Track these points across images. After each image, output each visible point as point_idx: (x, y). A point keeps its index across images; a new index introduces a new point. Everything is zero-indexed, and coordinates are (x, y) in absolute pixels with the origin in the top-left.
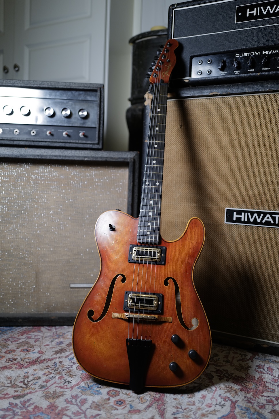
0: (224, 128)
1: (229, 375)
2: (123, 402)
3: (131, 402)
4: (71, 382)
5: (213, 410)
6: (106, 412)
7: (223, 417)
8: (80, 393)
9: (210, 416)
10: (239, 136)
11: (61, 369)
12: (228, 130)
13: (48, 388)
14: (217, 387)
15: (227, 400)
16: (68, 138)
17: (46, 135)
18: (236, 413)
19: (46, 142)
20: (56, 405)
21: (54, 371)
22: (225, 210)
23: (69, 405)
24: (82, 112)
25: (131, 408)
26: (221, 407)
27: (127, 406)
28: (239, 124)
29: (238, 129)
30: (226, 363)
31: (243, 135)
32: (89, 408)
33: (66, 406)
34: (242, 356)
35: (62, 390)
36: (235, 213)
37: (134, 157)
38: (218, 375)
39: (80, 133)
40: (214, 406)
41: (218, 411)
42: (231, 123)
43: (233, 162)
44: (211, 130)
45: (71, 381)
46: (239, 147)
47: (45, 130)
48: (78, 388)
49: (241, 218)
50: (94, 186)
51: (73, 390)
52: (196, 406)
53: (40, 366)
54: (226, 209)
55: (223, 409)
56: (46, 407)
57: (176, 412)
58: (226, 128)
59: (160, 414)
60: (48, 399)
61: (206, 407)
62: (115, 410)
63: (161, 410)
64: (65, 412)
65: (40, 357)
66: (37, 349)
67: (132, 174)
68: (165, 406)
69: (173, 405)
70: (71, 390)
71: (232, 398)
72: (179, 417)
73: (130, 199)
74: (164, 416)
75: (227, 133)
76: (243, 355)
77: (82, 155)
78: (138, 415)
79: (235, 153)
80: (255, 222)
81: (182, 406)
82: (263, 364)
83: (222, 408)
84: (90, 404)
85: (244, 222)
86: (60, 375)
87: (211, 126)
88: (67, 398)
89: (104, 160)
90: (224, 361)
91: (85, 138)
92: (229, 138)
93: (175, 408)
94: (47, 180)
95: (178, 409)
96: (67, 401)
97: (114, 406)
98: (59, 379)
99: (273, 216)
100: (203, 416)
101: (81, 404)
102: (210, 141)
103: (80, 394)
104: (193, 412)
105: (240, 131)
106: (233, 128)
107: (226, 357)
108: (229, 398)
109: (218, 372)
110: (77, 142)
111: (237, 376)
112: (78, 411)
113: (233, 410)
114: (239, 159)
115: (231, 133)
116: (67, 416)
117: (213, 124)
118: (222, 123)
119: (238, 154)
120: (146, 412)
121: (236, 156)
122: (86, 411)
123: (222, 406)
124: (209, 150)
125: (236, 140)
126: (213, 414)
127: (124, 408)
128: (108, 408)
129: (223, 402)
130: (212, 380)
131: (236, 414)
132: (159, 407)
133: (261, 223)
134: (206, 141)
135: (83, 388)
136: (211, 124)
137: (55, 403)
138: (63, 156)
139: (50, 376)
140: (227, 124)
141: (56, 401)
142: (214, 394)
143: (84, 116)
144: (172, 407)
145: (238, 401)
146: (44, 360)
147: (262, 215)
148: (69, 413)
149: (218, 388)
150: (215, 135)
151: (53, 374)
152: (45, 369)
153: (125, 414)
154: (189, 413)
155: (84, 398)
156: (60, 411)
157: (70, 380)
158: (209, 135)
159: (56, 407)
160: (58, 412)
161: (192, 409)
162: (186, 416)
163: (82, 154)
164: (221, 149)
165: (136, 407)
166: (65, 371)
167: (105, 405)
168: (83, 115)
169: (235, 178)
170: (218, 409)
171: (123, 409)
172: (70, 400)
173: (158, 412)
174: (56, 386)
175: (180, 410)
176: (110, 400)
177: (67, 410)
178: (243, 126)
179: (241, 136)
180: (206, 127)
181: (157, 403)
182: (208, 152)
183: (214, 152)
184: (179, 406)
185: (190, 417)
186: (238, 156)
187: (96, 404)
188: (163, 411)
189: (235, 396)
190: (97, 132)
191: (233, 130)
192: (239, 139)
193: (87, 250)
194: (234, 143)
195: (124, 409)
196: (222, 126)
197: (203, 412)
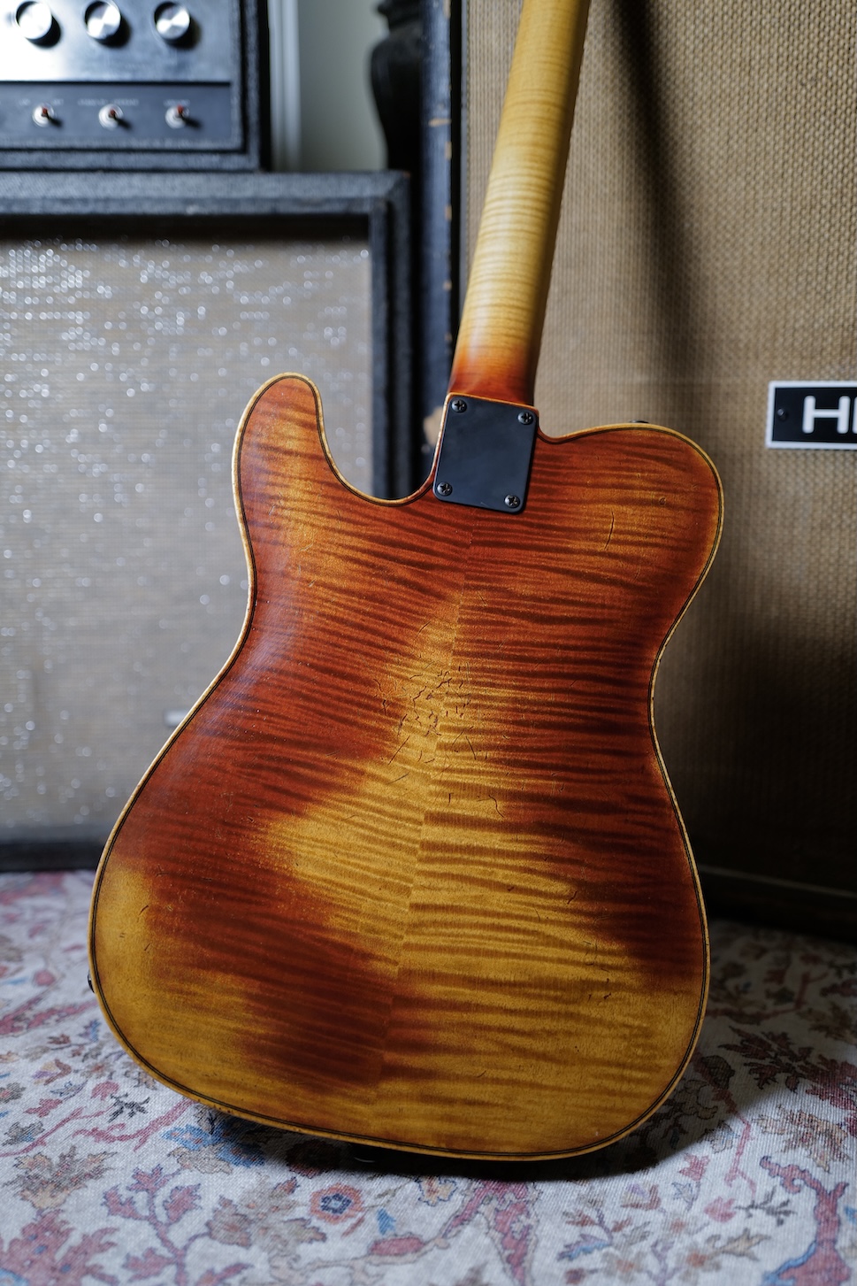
0: (763, 32)
1: (793, 1057)
2: (349, 1201)
3: (385, 1199)
4: (142, 1110)
5: (741, 1232)
6: (275, 1252)
7: (785, 1270)
8: (173, 1160)
9: (728, 1262)
10: (830, 64)
11: (110, 1051)
12: (781, 40)
13: (42, 1142)
14: (748, 1119)
15: (797, 1182)
16: (121, 132)
17: (33, 123)
18: (843, 1249)
19: (30, 150)
20: (64, 1222)
21: (81, 1057)
22: (767, 390)
23: (117, 1221)
24: (170, 17)
25: (383, 1231)
26: (772, 1220)
27: (368, 1217)
28: (828, 8)
29: (827, 29)
30: (776, 1004)
31: (846, 57)
32: (203, 1235)
33: (102, 1224)
34: (839, 974)
35: (102, 1146)
36: (810, 402)
37: (390, 193)
38: (750, 1060)
39: (166, 109)
40: (742, 1214)
41: (763, 1238)
42: (793, 9)
43: (805, 184)
44: (706, 50)
45: (145, 1105)
46: (828, 113)
47: (25, 102)
48: (170, 1136)
49: (834, 421)
50: (236, 325)
51: (145, 1146)
52: (663, 1211)
53: (29, 1040)
54: (773, 385)
55: (782, 1228)
56: (17, 1234)
57: (578, 1243)
58: (772, 31)
59: (508, 1260)
60: (35, 1193)
61: (707, 1218)
62: (311, 1241)
63: (513, 1238)
64: (98, 1259)
65: (36, 1000)
66: (32, 966)
67: (382, 268)
68: (528, 1215)
69: (565, 1208)
70: (136, 1148)
71: (817, 1174)
72: (592, 1267)
73: (382, 368)
74: (526, 1264)
75: (775, 55)
76: (846, 966)
77: (176, 194)
78: (409, 1266)
79: (812, 139)
81: (603, 1209)
83: (780, 1222)
84: (207, 1215)
85: (849, 437)
86: (104, 1079)
87: (706, 31)
88: (114, 1184)
90: (769, 995)
91: (190, 131)
92: (785, 74)
93: (573, 1223)
94: (46, 308)
95: (588, 1230)
96: (114, 1203)
97: (310, 1221)
98: (94, 1095)
100: (694, 1265)
101: (172, 1214)
102: (705, 98)
103: (171, 1166)
104: (651, 1240)
105: (837, 37)
106: (802, 28)
107: (777, 976)
108: (804, 1171)
109: (748, 1046)
110: (157, 144)
111: (828, 1057)
112: (151, 1251)
113: (828, 1235)
114: (830, 167)
115: (796, 53)
116: (102, 1277)
117: (716, 19)
118: (754, 13)
119: (827, 143)
120: (448, 1247)
121: (816, 154)
122: (186, 1248)
123: (781, 1213)
124: (699, 141)
125: (816, 80)
126: (741, 1255)
127: (354, 1227)
128: (285, 1233)
129: (781, 1196)
130: (727, 1086)
131: (842, 1255)
132: (505, 1223)
134: (686, 100)
135: (187, 1136)
136: (707, 20)
137: (58, 1212)
138: (97, 200)
139: (61, 1083)
140: (777, 15)
141: (65, 1201)
142: (739, 1154)
143: (179, 33)
144: (558, 1218)
145: (847, 1185)
146: (52, 1011)
148: (111, 1262)
149: (754, 1126)
150: (724, 67)
151: (77, 1071)
152: (45, 1050)
153: (356, 1259)
154: (635, 1249)
155: (187, 1185)
156: (75, 1251)
157: (138, 1100)
158: (696, 70)
159: (62, 1234)
160: (64, 1258)
161: (647, 1229)
162: (619, 1262)
163: (173, 189)
164: (750, 131)
165: (403, 1224)
167: (273, 1219)
168: (174, 28)
169: (811, 250)
170: (764, 1232)
171: (346, 1234)
172: (125, 1194)
173: (500, 1246)
174: (77, 1127)
175: (595, 1231)
176: (297, 1190)
177: (102, 1249)
178: (848, 15)
179: (841, 63)
180: (683, 39)
181: (495, 1203)
182: (694, 146)
183: (722, 143)
184: (593, 1215)
185: (640, 1270)
186: (826, 153)
187: (233, 1211)
188: (522, 1239)
189: (832, 1163)
190: (236, 101)
191: (801, 37)
192: (830, 74)
194: (809, 95)
195: (351, 1237)
196: (754, 24)
197: (696, 1244)
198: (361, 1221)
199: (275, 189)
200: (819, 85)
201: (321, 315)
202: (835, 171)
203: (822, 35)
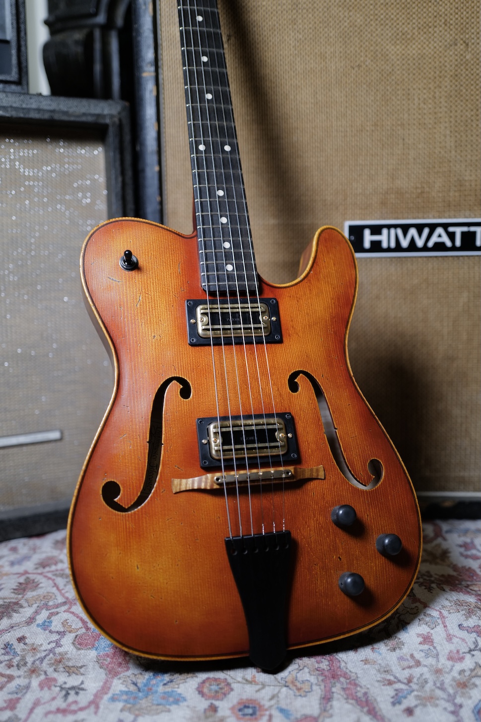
2: (255, 708)
3: (275, 700)
8: (126, 713)
11: (32, 659)
14: (437, 608)
25: (288, 718)
27: (273, 713)
35: (72, 718)
36: (367, 232)
37: (120, 113)
40: (468, 655)
45: (83, 686)
46: (367, 83)
48: (113, 699)
49: (380, 242)
50: (22, 189)
52: (425, 666)
54: (347, 224)
57: (396, 694)
59: (369, 713)
61: (451, 663)
63: (362, 701)
68: (360, 687)
69: (375, 678)
70: (96, 713)
72: (413, 704)
80: (412, 247)
82: (468, 540)
85: (389, 250)
86: (43, 677)
89: (46, 116)
92: (343, 62)
98: (42, 689)
99: (451, 229)
100: (463, 688)
104: (431, 682)
105: (369, 45)
115: (348, 52)
120: (331, 715)
132: (352, 695)
133: (425, 248)
135: (125, 697)
139: (12, 686)
142: (445, 626)
144: (377, 684)
147: (426, 231)
149: (442, 611)
151: (19, 677)
154: (427, 689)
157: (76, 684)
161: (424, 677)
162: (425, 698)
165: (296, 711)
166: (46, 661)
173: (359, 707)
174: (44, 711)
175: (400, 686)
176: (219, 709)
179: (372, 58)
181: (338, 685)
184: (391, 678)
185: (437, 699)
188: (367, 701)
191: (351, 44)
192: (366, 63)
193: (19, 351)
194: (357, 74)
197: (455, 677)
198: (271, 716)
199: (50, 105)
200: (361, 69)
201: (75, 185)
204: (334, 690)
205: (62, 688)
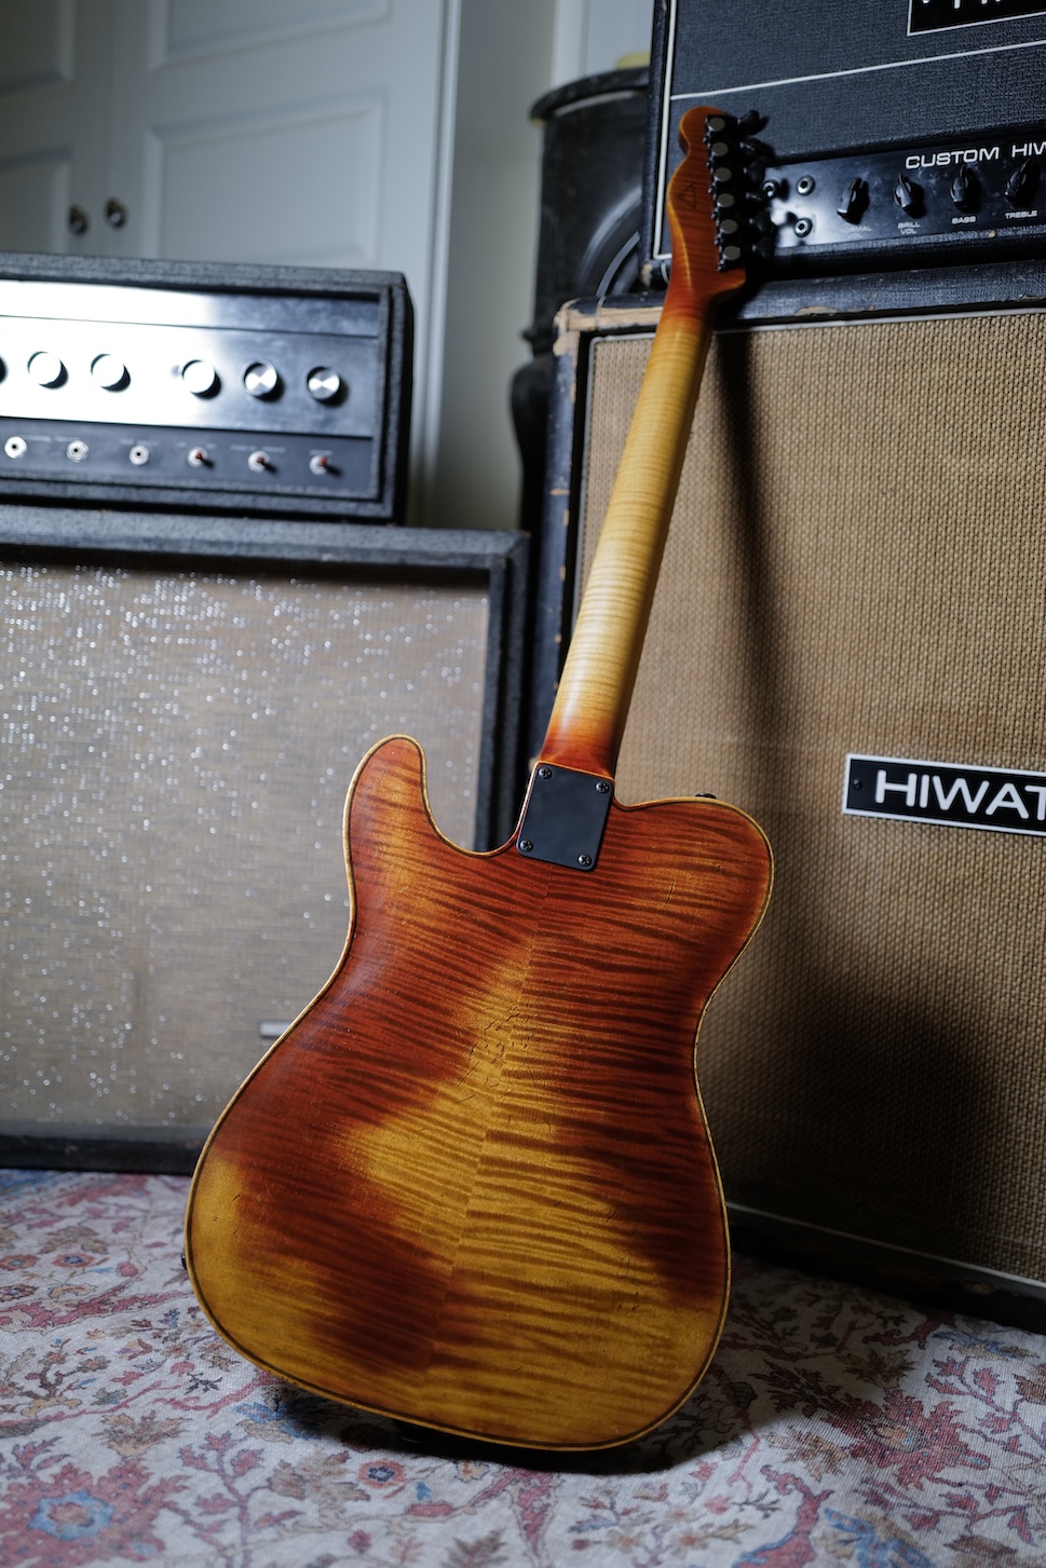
0: (850, 444)
1: (819, 1391)
2: (393, 1473)
3: (425, 1474)
4: (215, 1388)
5: (731, 1522)
6: (325, 1505)
7: (762, 1551)
8: (241, 1429)
9: (714, 1544)
10: (907, 478)
11: (188, 1336)
12: (866, 453)
13: (125, 1405)
14: (760, 1435)
15: (789, 1487)
16: (267, 475)
17: (187, 464)
18: (814, 1539)
19: (182, 489)
20: (145, 1468)
21: (162, 1340)
22: (845, 761)
23: (190, 1471)
24: (322, 379)
25: (420, 1498)
26: (760, 1514)
27: (408, 1486)
28: (906, 430)
29: (905, 448)
30: (817, 1347)
31: (921, 473)
32: (264, 1487)
33: (177, 1472)
34: (885, 1324)
35: (178, 1413)
36: (882, 775)
37: (511, 550)
38: (774, 1389)
39: (311, 457)
40: (736, 1508)
41: (748, 1527)
42: (876, 428)
43: (883, 579)
44: (801, 454)
45: (218, 1384)
46: (905, 520)
47: (182, 444)
48: (239, 1409)
49: (903, 795)
50: (359, 660)
51: (217, 1416)
52: (669, 1504)
53: (114, 1321)
54: (849, 757)
55: (767, 1520)
56: (104, 1473)
57: (588, 1521)
58: (858, 444)
59: (525, 1528)
60: (120, 1444)
61: (705, 1510)
62: (357, 1499)
63: (533, 1512)
64: (171, 1497)
65: (121, 1288)
66: (116, 1258)
67: (498, 618)
68: (549, 1496)
69: (583, 1494)
70: (209, 1417)
71: (809, 1481)
72: (597, 1539)
73: (492, 709)
74: (540, 1532)
75: (860, 466)
76: (891, 1318)
77: (314, 542)
78: (439, 1525)
79: (890, 541)
80: (958, 810)
81: (616, 1499)
82: (960, 1358)
83: (767, 1516)
84: (268, 1473)
85: (916, 810)
86: (181, 1359)
87: (801, 437)
88: (189, 1443)
89: (394, 560)
90: (813, 1338)
91: (331, 479)
92: (868, 483)
93: (587, 1506)
94: (184, 634)
95: (598, 1512)
96: (187, 1456)
97: (357, 1485)
98: (172, 1372)
99: (1029, 788)
100: (686, 1544)
101: (238, 1469)
102: (798, 495)
103: (239, 1433)
104: (653, 1524)
105: (913, 456)
106: (884, 444)
107: (825, 1322)
108: (797, 1479)
109: (776, 1377)
110: (299, 490)
111: (854, 1396)
112: (219, 1496)
113: (805, 1528)
114: (906, 567)
115: (878, 465)
116: (177, 1511)
117: (810, 428)
118: (843, 427)
119: (903, 546)
120: (475, 1513)
121: (893, 554)
122: (248, 1496)
123: (768, 1510)
124: (792, 531)
125: (895, 491)
126: (728, 1539)
127: (395, 1493)
128: (335, 1491)
129: (772, 1496)
130: (747, 1407)
131: (813, 1543)
132: (527, 1501)
133: (980, 816)
134: (782, 495)
135: (254, 1411)
136: (802, 428)
137: (140, 1459)
138: (240, 544)
139: (143, 1359)
140: (863, 432)
141: (145, 1452)
142: (745, 1462)
143: (327, 395)
144: (575, 1501)
145: (832, 1492)
146: (134, 1299)
147: (985, 785)
148: (185, 1501)
149: (763, 1441)
150: (816, 470)
151: (157, 1351)
152: (129, 1331)
153: (394, 1516)
154: (637, 1530)
155: (252, 1449)
156: (155, 1490)
157: (212, 1378)
158: (792, 470)
159: (143, 1476)
160: (145, 1494)
161: (652, 1516)
162: (622, 1537)
163: (311, 537)
164: (837, 528)
165: (438, 1494)
166: (201, 1344)
167: (325, 1481)
168: (322, 389)
169: (887, 638)
170: (750, 1522)
171: (388, 1497)
172: (197, 1452)
173: (520, 1517)
174: (157, 1396)
175: (606, 1514)
176: (348, 1461)
177: (177, 1490)
178: (924, 439)
179: (916, 478)
180: (781, 441)
181: (521, 1485)
182: (787, 535)
183: (811, 536)
184: (606, 1501)
185: (638, 1545)
186: (902, 554)
187: (291, 1471)
188: (539, 1514)
189: (825, 1475)
190: (375, 457)
191: (883, 453)
192: (907, 487)
193: (327, 898)
194: (888, 503)
195: (392, 1499)
196: (843, 436)
197: (691, 1529)
198: (401, 1489)
199: (404, 542)
200: (897, 495)
201: (439, 655)
202: (910, 571)
203: (901, 452)
204: (509, 1488)
205: (194, 1379)
